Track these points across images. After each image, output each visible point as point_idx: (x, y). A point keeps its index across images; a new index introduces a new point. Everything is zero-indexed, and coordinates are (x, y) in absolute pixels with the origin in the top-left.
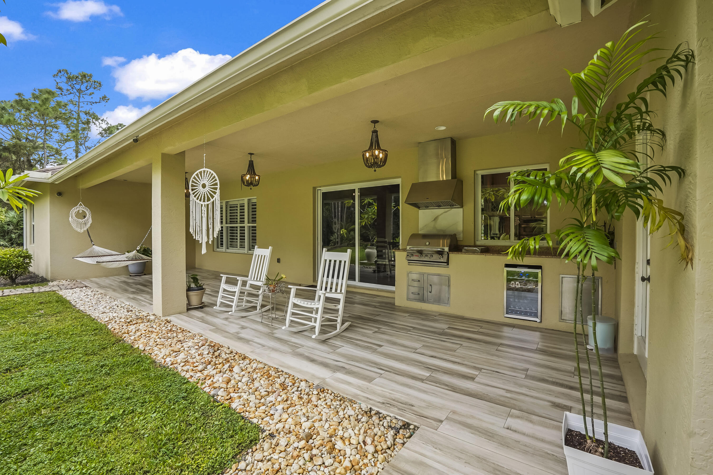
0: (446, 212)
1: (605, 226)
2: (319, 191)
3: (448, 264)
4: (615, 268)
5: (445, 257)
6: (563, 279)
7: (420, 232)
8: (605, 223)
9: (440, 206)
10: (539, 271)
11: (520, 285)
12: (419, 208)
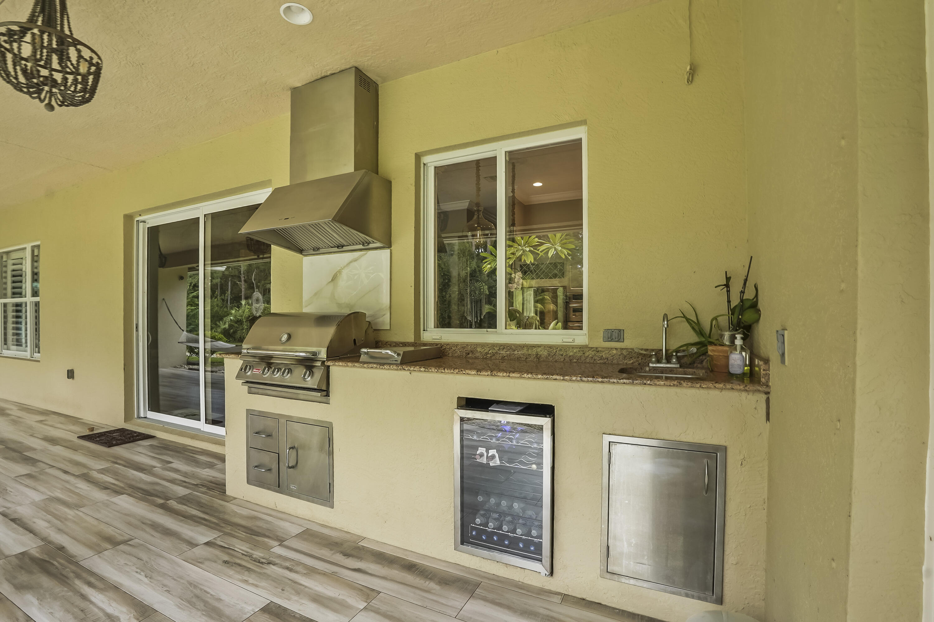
0: (355, 260)
1: (727, 286)
2: (141, 225)
3: (328, 395)
4: (768, 419)
5: (318, 374)
6: (613, 447)
7: (305, 310)
8: (728, 279)
9: (341, 246)
10: (544, 421)
11: (501, 459)
12: (301, 251)
